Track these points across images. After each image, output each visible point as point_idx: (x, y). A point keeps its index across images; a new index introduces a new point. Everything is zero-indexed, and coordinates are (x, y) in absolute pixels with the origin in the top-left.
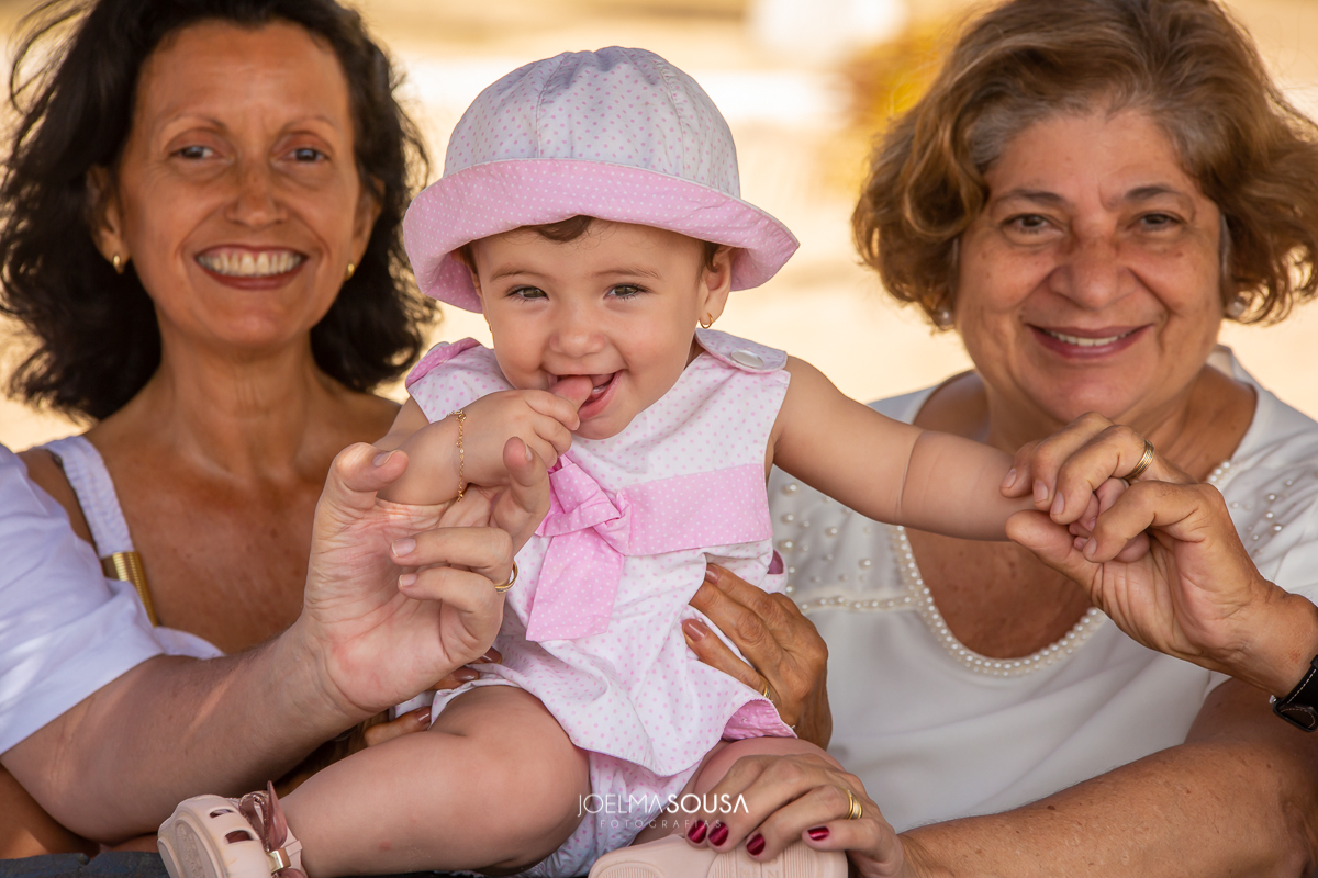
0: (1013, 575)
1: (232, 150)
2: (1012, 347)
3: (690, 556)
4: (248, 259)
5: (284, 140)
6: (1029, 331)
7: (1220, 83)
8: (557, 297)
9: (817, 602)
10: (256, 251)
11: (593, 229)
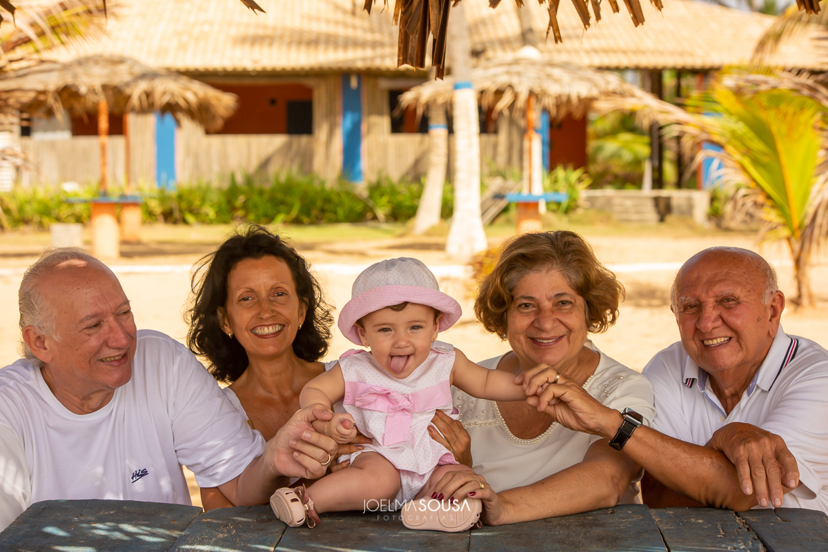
0: (529, 414)
1: (257, 296)
2: (524, 344)
3: (432, 410)
4: (266, 329)
5: (273, 291)
6: (529, 339)
7: (579, 261)
8: (395, 330)
9: (470, 424)
10: (268, 326)
11: (408, 306)
